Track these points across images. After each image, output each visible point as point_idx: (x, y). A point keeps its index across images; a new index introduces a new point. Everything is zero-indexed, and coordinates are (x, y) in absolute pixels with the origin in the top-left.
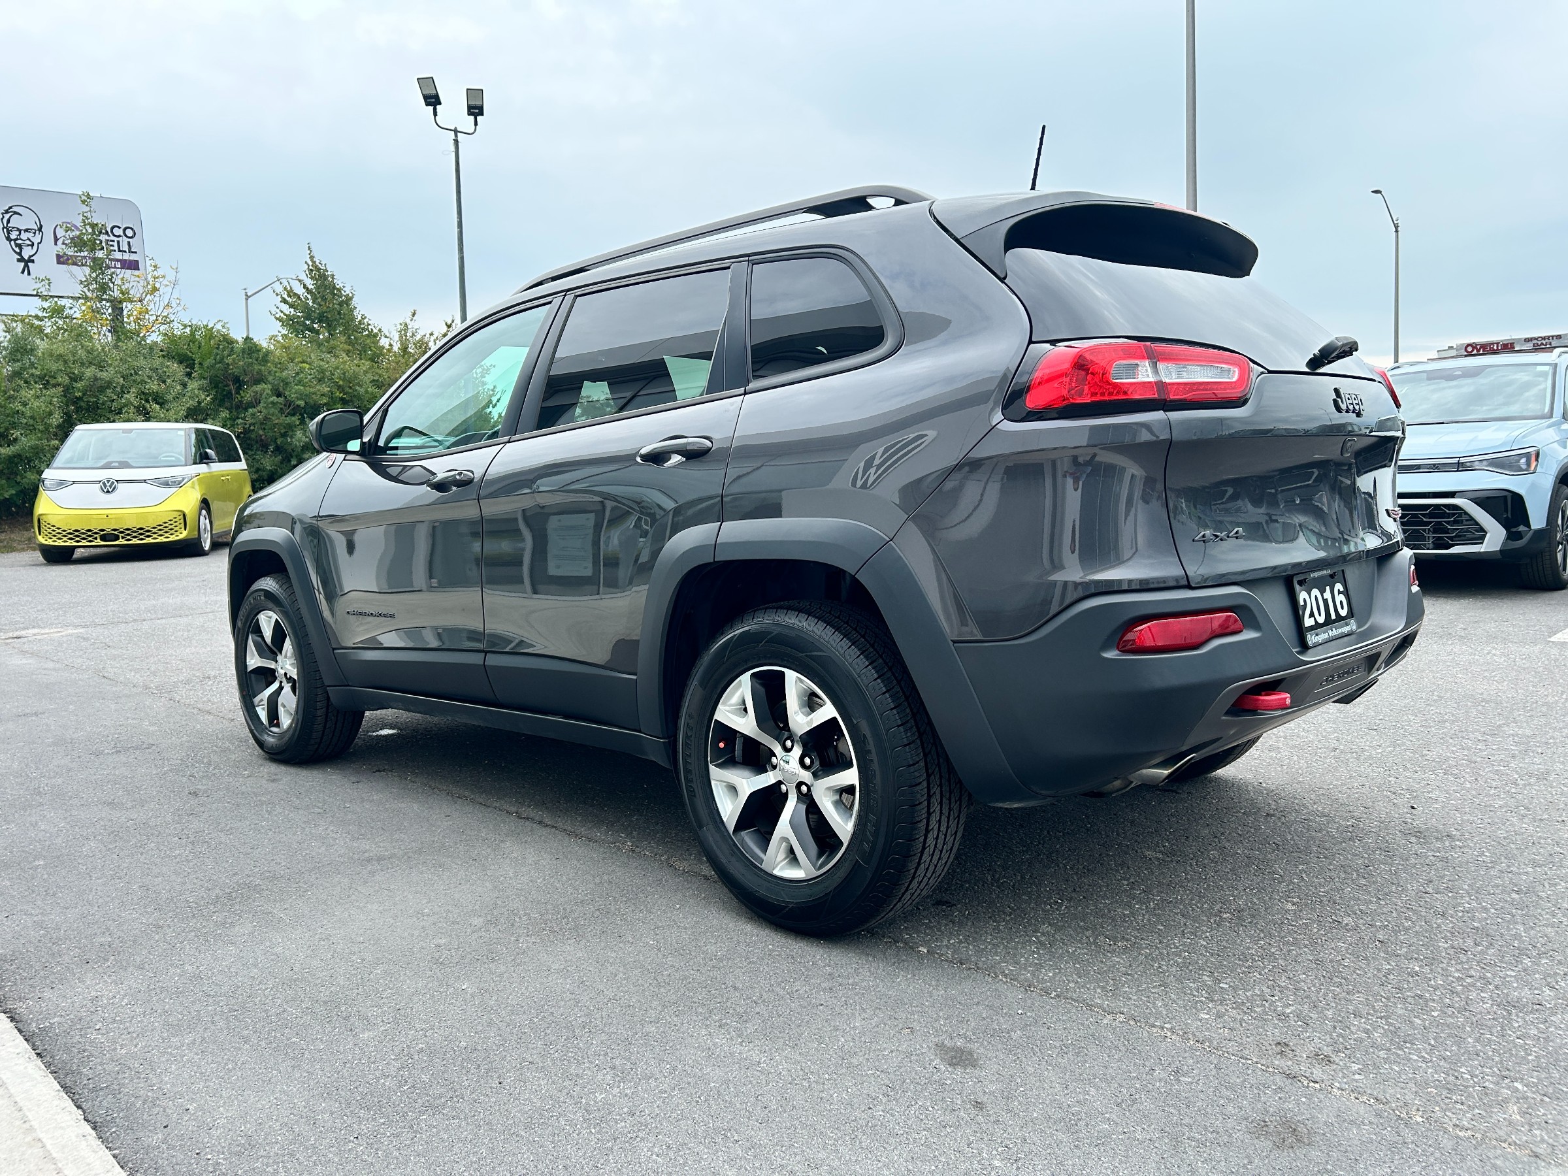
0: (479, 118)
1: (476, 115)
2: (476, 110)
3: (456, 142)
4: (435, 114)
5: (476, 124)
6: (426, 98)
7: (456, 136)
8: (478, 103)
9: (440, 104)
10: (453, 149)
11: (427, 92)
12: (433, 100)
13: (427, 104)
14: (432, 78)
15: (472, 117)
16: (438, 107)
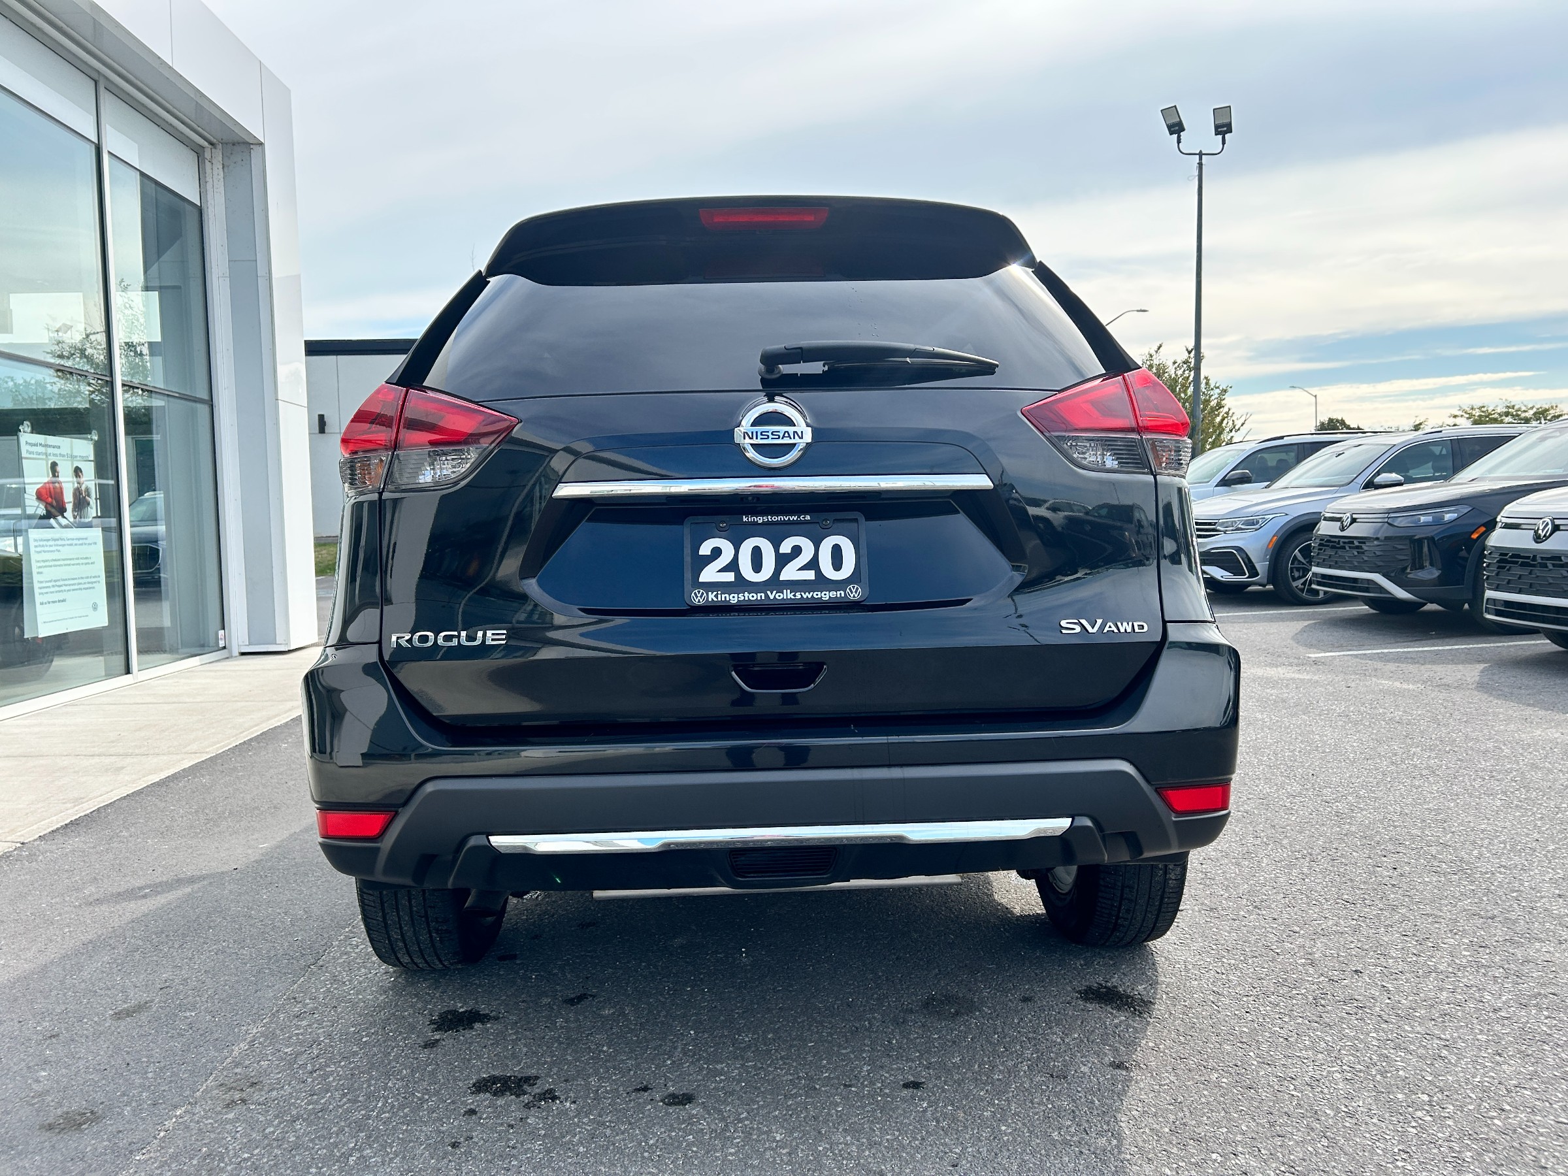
0: (1227, 136)
1: (1223, 134)
2: (1223, 129)
3: (1200, 165)
4: (1179, 141)
5: (1224, 143)
6: (1170, 127)
7: (1201, 159)
8: (1226, 121)
9: (1183, 130)
10: (1197, 173)
11: (1170, 122)
12: (1176, 128)
13: (1171, 134)
14: (1175, 106)
15: (1220, 137)
16: (1181, 134)
